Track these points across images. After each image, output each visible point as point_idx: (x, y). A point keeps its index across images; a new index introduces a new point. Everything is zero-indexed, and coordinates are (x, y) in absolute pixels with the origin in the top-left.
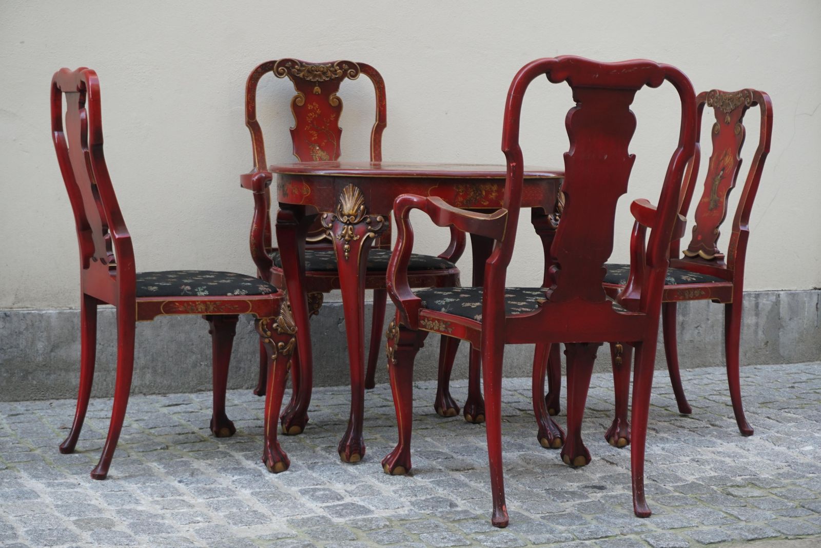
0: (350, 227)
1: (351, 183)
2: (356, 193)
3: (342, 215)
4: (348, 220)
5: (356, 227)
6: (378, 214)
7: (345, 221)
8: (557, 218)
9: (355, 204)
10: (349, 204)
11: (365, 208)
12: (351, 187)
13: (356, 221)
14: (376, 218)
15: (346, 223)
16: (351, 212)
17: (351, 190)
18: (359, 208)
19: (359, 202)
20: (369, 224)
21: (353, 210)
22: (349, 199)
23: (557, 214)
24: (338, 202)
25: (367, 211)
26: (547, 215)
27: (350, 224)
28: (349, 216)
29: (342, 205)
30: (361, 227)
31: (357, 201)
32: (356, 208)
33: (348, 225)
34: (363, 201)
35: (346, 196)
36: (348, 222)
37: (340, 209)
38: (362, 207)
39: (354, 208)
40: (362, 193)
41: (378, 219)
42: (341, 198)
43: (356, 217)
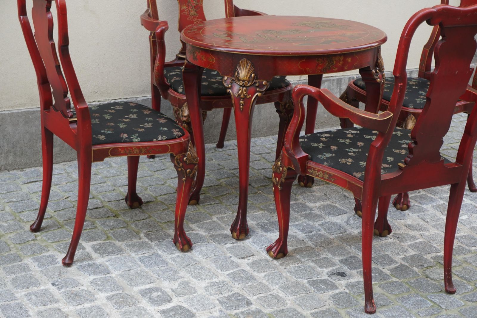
0: (244, 88)
1: (246, 58)
2: (249, 66)
3: (239, 80)
4: (243, 84)
5: (249, 88)
6: (264, 79)
7: (241, 84)
8: (378, 71)
9: (248, 73)
10: (243, 73)
11: (255, 75)
12: (245, 61)
13: (248, 85)
14: (262, 82)
15: (241, 86)
16: (245, 79)
17: (245, 62)
18: (251, 75)
19: (251, 71)
20: (258, 87)
21: (247, 77)
22: (243, 68)
23: (378, 68)
24: (235, 70)
25: (256, 77)
26: (372, 70)
27: (244, 86)
28: (244, 81)
29: (238, 73)
30: (252, 89)
31: (249, 70)
32: (249, 75)
33: (243, 87)
34: (254, 71)
35: (242, 67)
36: (243, 85)
37: (237, 75)
38: (253, 75)
39: (247, 75)
40: (253, 65)
41: (264, 83)
42: (237, 67)
43: (249, 82)
